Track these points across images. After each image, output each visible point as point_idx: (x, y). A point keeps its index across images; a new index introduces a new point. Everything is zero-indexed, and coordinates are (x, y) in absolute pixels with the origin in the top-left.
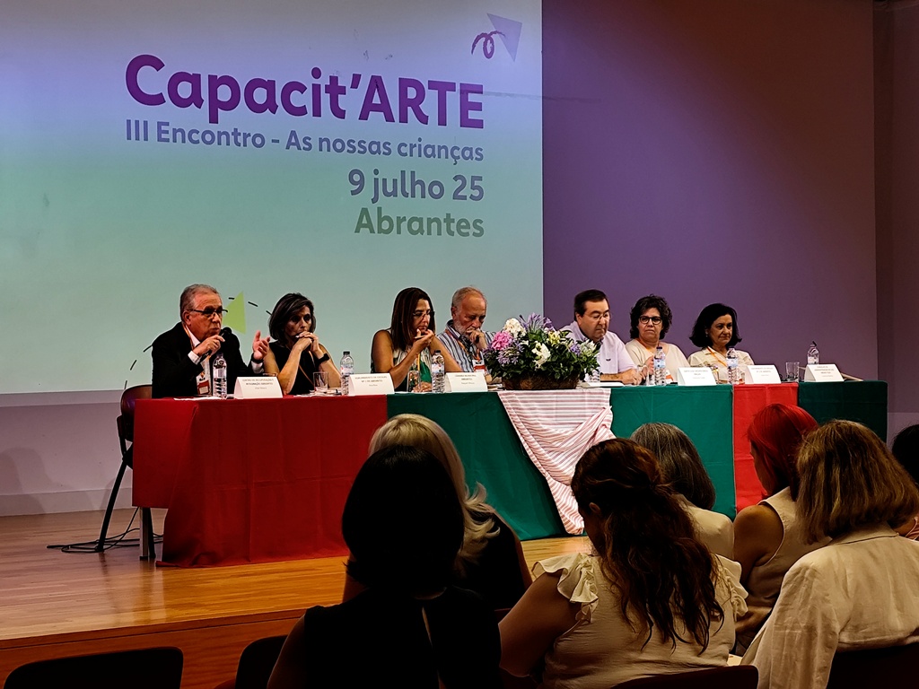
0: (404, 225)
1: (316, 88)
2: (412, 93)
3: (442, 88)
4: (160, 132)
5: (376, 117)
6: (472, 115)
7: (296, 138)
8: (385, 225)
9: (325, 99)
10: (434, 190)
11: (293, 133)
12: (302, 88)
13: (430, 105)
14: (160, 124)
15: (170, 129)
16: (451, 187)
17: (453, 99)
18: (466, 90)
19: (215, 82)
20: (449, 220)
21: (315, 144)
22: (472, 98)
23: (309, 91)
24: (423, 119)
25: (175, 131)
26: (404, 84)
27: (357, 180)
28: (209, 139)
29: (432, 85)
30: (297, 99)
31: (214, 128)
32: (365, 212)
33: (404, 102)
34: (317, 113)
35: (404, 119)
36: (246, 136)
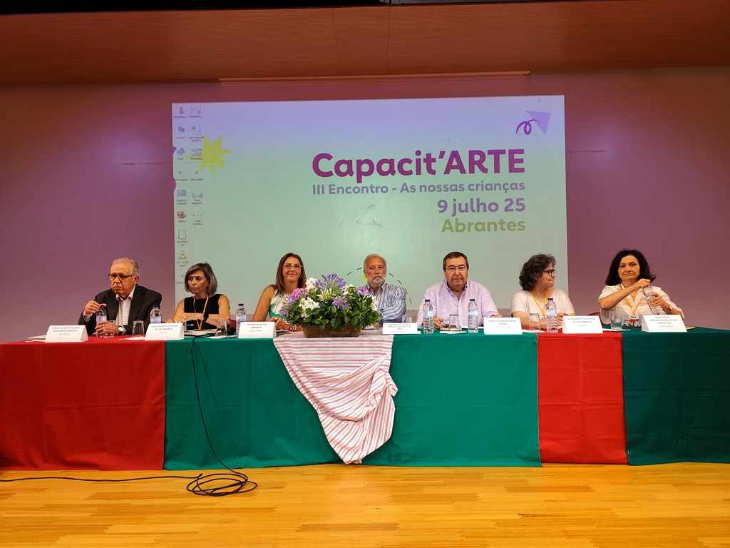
0: (472, 227)
1: (418, 161)
2: (477, 158)
3: (497, 154)
4: (330, 189)
5: (455, 173)
6: (517, 166)
7: (406, 187)
8: (461, 227)
9: (424, 165)
10: (493, 207)
11: (405, 184)
12: (409, 161)
13: (489, 162)
14: (330, 186)
15: (336, 187)
16: (502, 205)
17: (504, 159)
18: (512, 152)
19: (360, 163)
20: (502, 222)
21: (417, 188)
22: (517, 156)
23: (414, 163)
24: (485, 170)
25: (338, 188)
26: (472, 153)
27: (443, 206)
28: (357, 191)
29: (490, 152)
30: (406, 167)
31: (360, 185)
33: (472, 163)
34: (419, 172)
35: (472, 171)
36: (377, 188)
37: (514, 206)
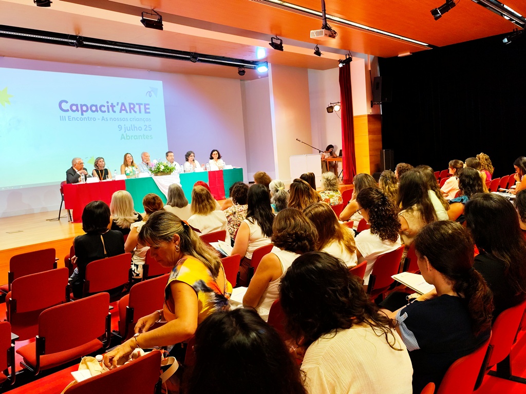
0: (133, 137)
1: (108, 106)
2: (132, 106)
3: (139, 105)
4: (69, 118)
5: (124, 112)
6: (147, 111)
8: (128, 137)
9: (110, 108)
10: (140, 129)
11: (103, 117)
12: (104, 106)
13: (137, 108)
14: (69, 116)
15: (71, 117)
16: (144, 128)
17: (142, 107)
18: (145, 105)
19: (82, 106)
20: (144, 135)
21: (109, 120)
22: (147, 107)
23: (106, 107)
24: (135, 112)
25: (73, 118)
26: (130, 104)
27: (120, 127)
28: (81, 119)
29: (137, 104)
30: (103, 109)
31: (83, 117)
32: (123, 135)
33: (131, 109)
34: (109, 112)
35: (130, 112)
36: (91, 118)
37: (147, 129)
